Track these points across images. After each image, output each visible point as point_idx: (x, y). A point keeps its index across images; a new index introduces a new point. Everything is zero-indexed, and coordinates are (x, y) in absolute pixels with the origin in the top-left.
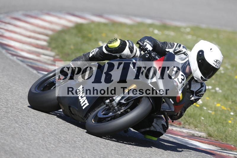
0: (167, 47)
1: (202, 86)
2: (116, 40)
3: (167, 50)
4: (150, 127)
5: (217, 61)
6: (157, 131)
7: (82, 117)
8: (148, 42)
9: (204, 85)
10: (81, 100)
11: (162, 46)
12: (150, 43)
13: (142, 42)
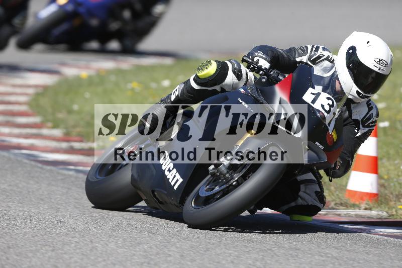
0: (297, 55)
1: (370, 109)
2: (210, 62)
3: (298, 60)
4: (295, 199)
5: (380, 61)
6: (308, 205)
7: (176, 204)
8: (261, 54)
9: (372, 105)
10: (170, 176)
13: (251, 57)
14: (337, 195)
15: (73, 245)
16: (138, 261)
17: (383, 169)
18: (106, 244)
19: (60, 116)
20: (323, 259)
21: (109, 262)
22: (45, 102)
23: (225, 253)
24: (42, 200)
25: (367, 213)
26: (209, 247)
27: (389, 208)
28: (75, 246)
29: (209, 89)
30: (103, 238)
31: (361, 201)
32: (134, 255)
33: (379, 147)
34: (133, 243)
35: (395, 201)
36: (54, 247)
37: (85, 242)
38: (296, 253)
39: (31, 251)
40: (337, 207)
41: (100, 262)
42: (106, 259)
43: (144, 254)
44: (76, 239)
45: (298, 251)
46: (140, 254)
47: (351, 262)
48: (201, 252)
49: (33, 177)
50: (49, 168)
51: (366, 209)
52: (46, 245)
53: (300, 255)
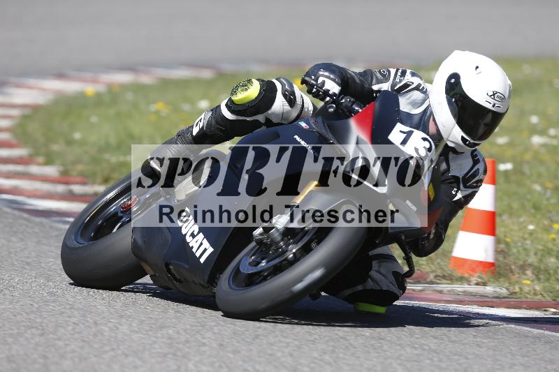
0: (374, 81)
2: (250, 81)
3: (375, 88)
5: (494, 95)
7: (202, 283)
8: (326, 74)
9: (479, 157)
10: (193, 243)
11: (360, 80)
12: (331, 76)
13: (313, 77)
14: (439, 264)
15: (70, 328)
16: (160, 351)
17: (502, 229)
18: (116, 327)
19: (55, 148)
20: (417, 352)
21: (119, 352)
22: (34, 128)
23: (281, 342)
24: (28, 264)
25: (480, 289)
26: (258, 333)
27: (510, 283)
28: (73, 329)
29: (248, 119)
30: (112, 318)
31: (471, 273)
32: (155, 342)
33: (497, 198)
34: (154, 326)
35: (519, 274)
36: (43, 330)
37: (87, 324)
38: (380, 343)
39: (11, 335)
40: (439, 281)
41: (106, 352)
42: (115, 347)
43: (169, 341)
44: (74, 320)
45: (382, 341)
46: (163, 342)
47: (456, 357)
48: (248, 340)
49: (15, 232)
50: (38, 220)
51: (477, 284)
52: (33, 328)
53: (385, 347)
